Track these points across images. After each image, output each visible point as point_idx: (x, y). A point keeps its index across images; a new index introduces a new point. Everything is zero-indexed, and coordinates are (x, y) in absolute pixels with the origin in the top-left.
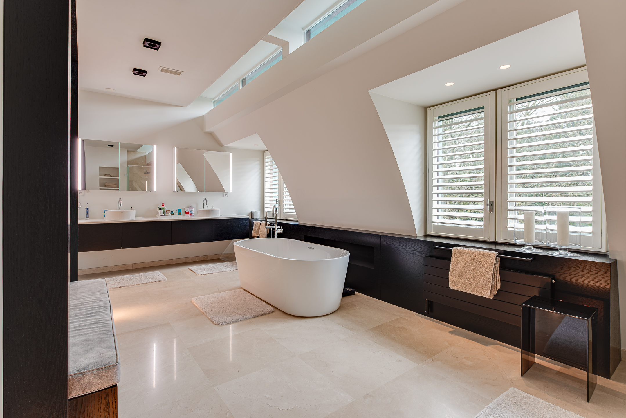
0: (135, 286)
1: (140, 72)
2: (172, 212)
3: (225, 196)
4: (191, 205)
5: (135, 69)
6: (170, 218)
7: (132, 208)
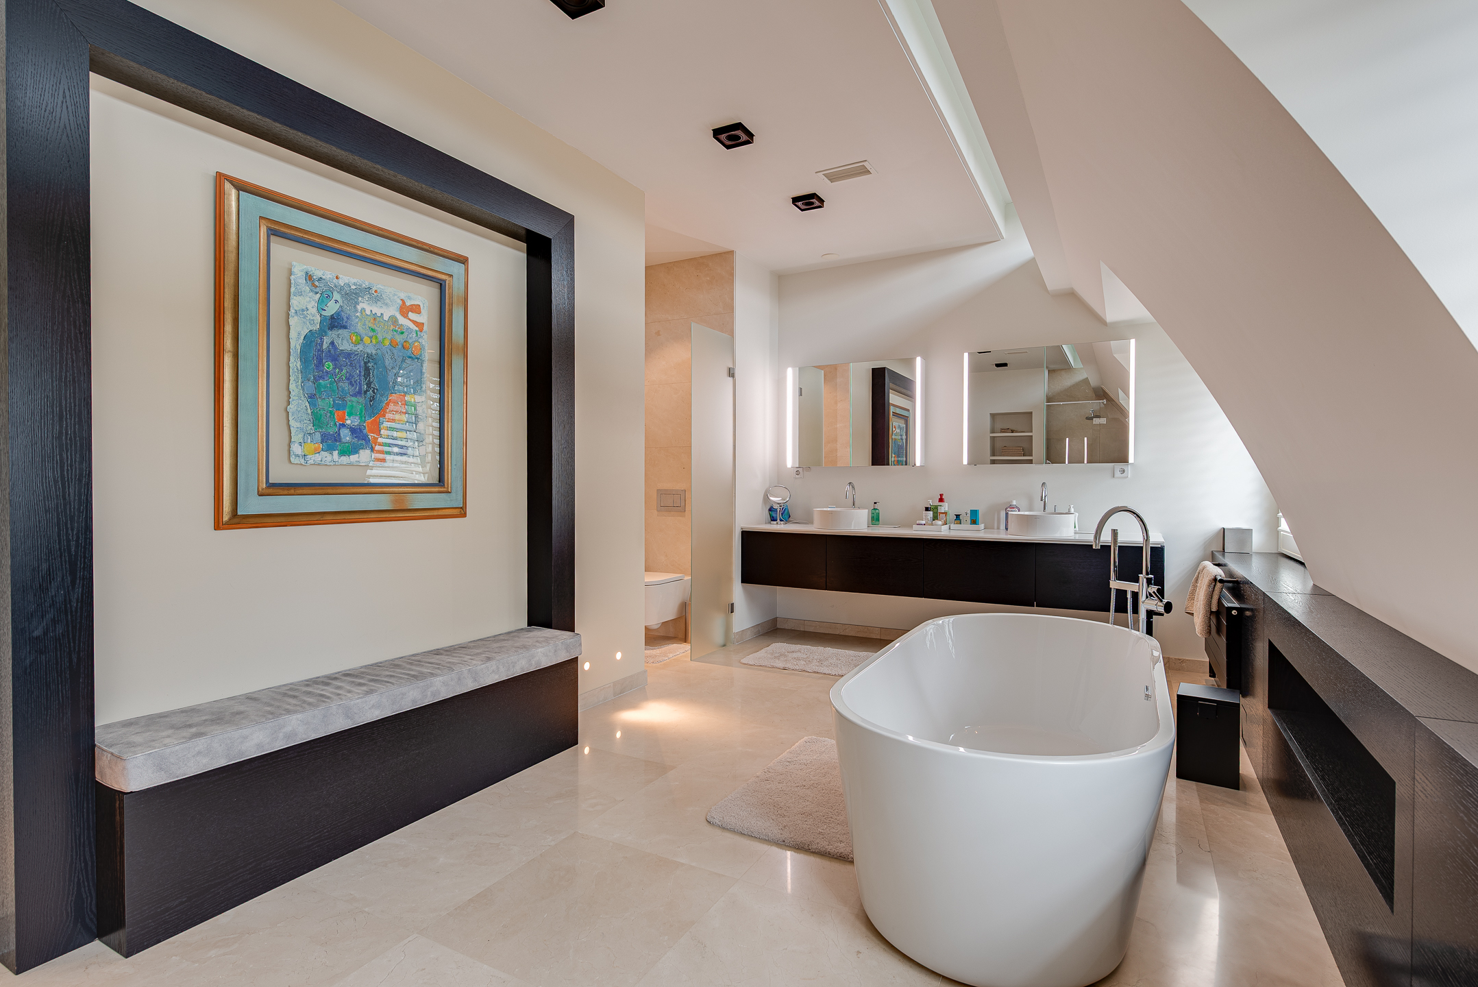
0: (807, 674)
1: (808, 201)
2: (958, 516)
3: (1118, 474)
4: (1012, 501)
5: (795, 200)
6: (943, 531)
7: (875, 503)
